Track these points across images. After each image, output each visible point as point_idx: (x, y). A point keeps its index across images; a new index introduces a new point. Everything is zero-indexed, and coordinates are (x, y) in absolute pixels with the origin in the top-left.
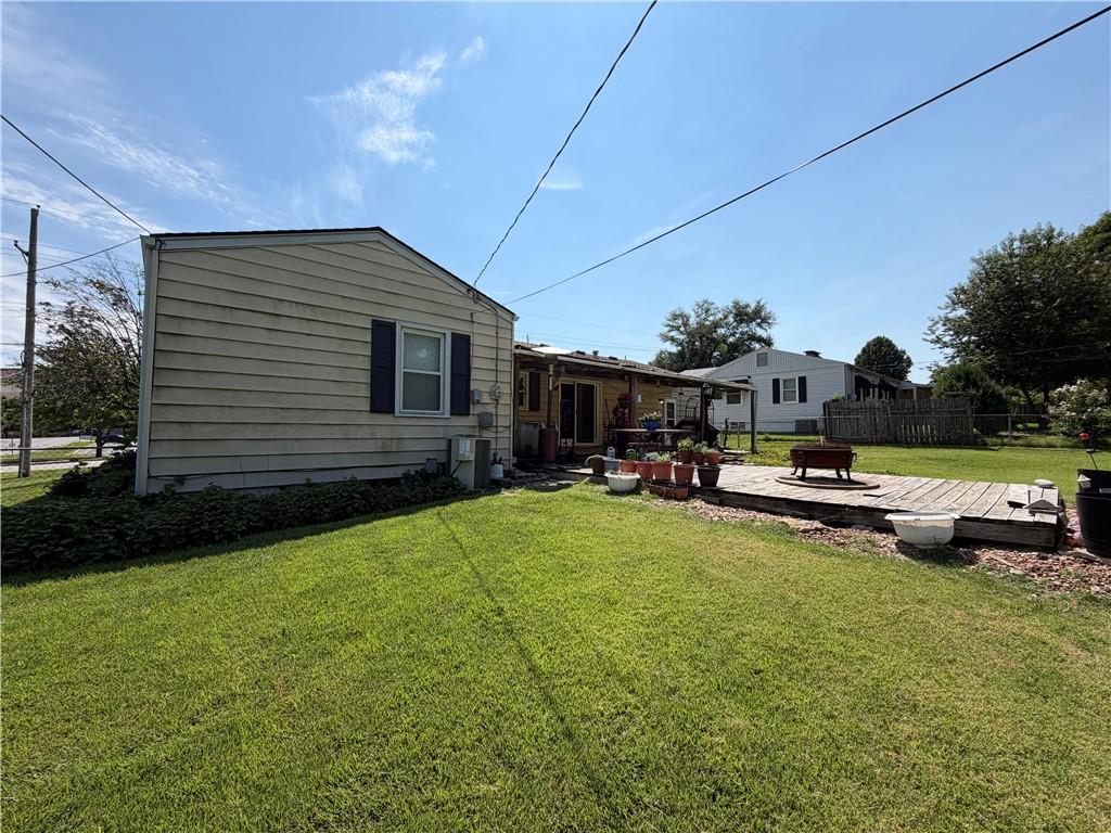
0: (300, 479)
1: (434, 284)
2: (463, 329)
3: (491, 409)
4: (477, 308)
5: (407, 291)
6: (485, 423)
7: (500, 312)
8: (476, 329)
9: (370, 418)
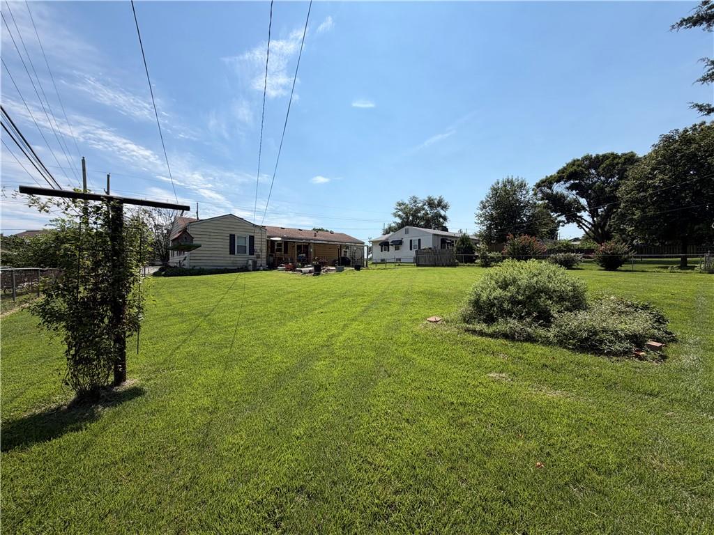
1: (244, 225)
2: (252, 234)
3: (260, 253)
4: (256, 229)
5: (238, 227)
8: (256, 234)
9: (229, 256)
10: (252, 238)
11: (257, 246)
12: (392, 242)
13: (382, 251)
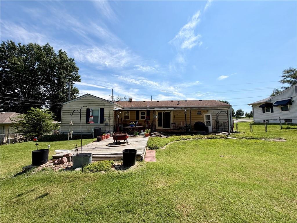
0: (76, 134)
1: (97, 100)
2: (102, 107)
3: (108, 122)
4: (105, 103)
5: (93, 103)
6: (107, 125)
7: (110, 102)
8: (105, 107)
9: (86, 125)
10: (102, 110)
11: (106, 116)
12: (277, 102)
13: (264, 112)
